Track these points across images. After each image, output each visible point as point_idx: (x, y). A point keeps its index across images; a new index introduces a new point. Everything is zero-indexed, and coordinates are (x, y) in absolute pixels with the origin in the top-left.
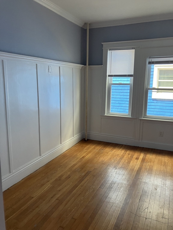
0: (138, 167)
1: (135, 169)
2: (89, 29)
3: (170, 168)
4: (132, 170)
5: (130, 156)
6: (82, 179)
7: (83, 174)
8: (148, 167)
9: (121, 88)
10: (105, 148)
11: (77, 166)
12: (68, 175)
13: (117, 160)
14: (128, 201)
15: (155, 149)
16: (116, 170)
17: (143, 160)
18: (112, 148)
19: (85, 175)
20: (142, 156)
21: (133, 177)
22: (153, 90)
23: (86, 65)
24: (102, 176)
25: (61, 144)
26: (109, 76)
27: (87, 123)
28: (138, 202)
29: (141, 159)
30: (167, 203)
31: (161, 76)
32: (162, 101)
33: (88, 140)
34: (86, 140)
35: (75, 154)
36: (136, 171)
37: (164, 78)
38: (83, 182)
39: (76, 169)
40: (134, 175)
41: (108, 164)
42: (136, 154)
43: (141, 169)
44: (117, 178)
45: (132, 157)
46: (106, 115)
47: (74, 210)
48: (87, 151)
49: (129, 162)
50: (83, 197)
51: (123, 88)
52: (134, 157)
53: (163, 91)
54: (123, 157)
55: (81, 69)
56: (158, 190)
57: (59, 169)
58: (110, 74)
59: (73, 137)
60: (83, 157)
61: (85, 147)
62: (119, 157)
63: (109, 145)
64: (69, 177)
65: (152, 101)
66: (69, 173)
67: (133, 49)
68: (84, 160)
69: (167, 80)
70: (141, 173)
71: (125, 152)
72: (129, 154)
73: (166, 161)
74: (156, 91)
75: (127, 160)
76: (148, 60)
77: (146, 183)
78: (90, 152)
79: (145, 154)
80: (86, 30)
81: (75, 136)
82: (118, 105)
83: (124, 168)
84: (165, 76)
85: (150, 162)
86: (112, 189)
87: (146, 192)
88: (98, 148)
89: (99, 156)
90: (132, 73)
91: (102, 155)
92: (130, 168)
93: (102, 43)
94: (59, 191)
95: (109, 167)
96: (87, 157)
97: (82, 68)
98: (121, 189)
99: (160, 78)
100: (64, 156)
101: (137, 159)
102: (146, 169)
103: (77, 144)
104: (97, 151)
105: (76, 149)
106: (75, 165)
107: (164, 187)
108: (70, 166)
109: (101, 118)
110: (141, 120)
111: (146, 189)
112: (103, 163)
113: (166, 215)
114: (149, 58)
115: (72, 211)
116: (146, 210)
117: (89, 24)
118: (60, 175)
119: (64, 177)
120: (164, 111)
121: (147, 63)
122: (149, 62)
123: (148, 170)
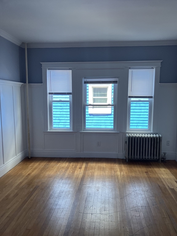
0: (82, 175)
1: (80, 177)
2: (27, 48)
3: (108, 172)
4: (77, 178)
5: (74, 166)
6: (31, 194)
7: (32, 189)
8: (90, 174)
9: (60, 105)
10: (49, 164)
11: (23, 183)
12: (15, 193)
13: (62, 172)
14: (76, 204)
15: (94, 158)
16: (63, 181)
17: (86, 168)
18: (57, 162)
19: (33, 191)
20: (84, 165)
21: (78, 184)
22: (89, 107)
23: (26, 83)
24: (50, 188)
25: (4, 164)
26: (50, 93)
27: (29, 141)
28: (84, 203)
29: (84, 168)
30: (107, 199)
31: (95, 94)
32: (97, 116)
33: (31, 158)
34: (30, 157)
35: (20, 173)
36: (81, 179)
37: (98, 95)
38: (32, 197)
39: (23, 186)
40: (79, 182)
41: (54, 176)
42: (79, 165)
43: (84, 176)
44: (65, 188)
45: (76, 167)
46: (49, 131)
47: (27, 222)
48: (32, 168)
49: (73, 172)
50: (35, 209)
51: (62, 105)
52: (77, 167)
53: (97, 107)
54: (68, 168)
55: (21, 87)
56: (99, 190)
57: (4, 189)
58: (50, 92)
59: (16, 156)
60: (29, 174)
61: (29, 165)
62: (64, 169)
63: (53, 160)
64: (16, 195)
65: (89, 116)
66: (16, 191)
67: (69, 69)
68: (30, 177)
69: (100, 97)
70: (84, 179)
71: (69, 164)
72: (73, 165)
73: (104, 166)
74: (92, 107)
75: (71, 171)
76: (84, 80)
77: (90, 187)
78: (35, 169)
79: (87, 163)
80: (24, 49)
81: (18, 155)
82: (58, 121)
83: (69, 178)
84: (98, 94)
85: (92, 169)
86: (61, 197)
87: (90, 194)
88: (43, 164)
89: (45, 171)
90: (71, 92)
91: (48, 169)
92: (75, 177)
93: (41, 63)
94: (9, 209)
95: (55, 179)
96: (33, 173)
97: (22, 85)
98: (69, 196)
99: (94, 95)
100: (7, 176)
101: (80, 168)
102: (89, 175)
103: (21, 163)
104: (43, 167)
105: (21, 167)
106: (21, 183)
107: (104, 187)
108: (16, 184)
109: (44, 134)
110: (81, 133)
111: (90, 191)
112: (50, 177)
113: (107, 208)
114: (84, 78)
115: (25, 224)
116: (91, 208)
117: (27, 44)
118: (6, 195)
119: (12, 195)
120: (100, 124)
121: (83, 82)
122: (85, 82)
123: (90, 176)
